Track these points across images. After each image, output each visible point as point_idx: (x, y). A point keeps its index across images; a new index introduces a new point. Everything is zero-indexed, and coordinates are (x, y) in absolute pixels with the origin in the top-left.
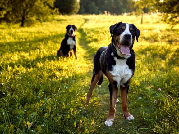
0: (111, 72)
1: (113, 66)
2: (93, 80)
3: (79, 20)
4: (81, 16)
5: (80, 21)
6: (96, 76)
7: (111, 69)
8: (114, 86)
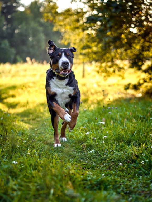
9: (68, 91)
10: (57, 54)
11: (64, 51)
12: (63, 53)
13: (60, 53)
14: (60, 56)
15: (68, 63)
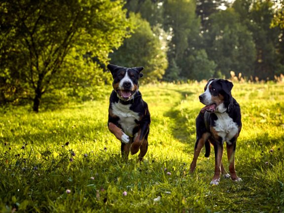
0: (214, 128)
1: (215, 121)
2: (196, 147)
3: (167, 94)
4: (171, 85)
5: (169, 97)
6: (200, 141)
7: (214, 125)
8: (219, 142)
9: (133, 116)
10: (119, 74)
11: (128, 71)
12: (127, 73)
13: (123, 73)
14: (123, 76)
15: (130, 84)
